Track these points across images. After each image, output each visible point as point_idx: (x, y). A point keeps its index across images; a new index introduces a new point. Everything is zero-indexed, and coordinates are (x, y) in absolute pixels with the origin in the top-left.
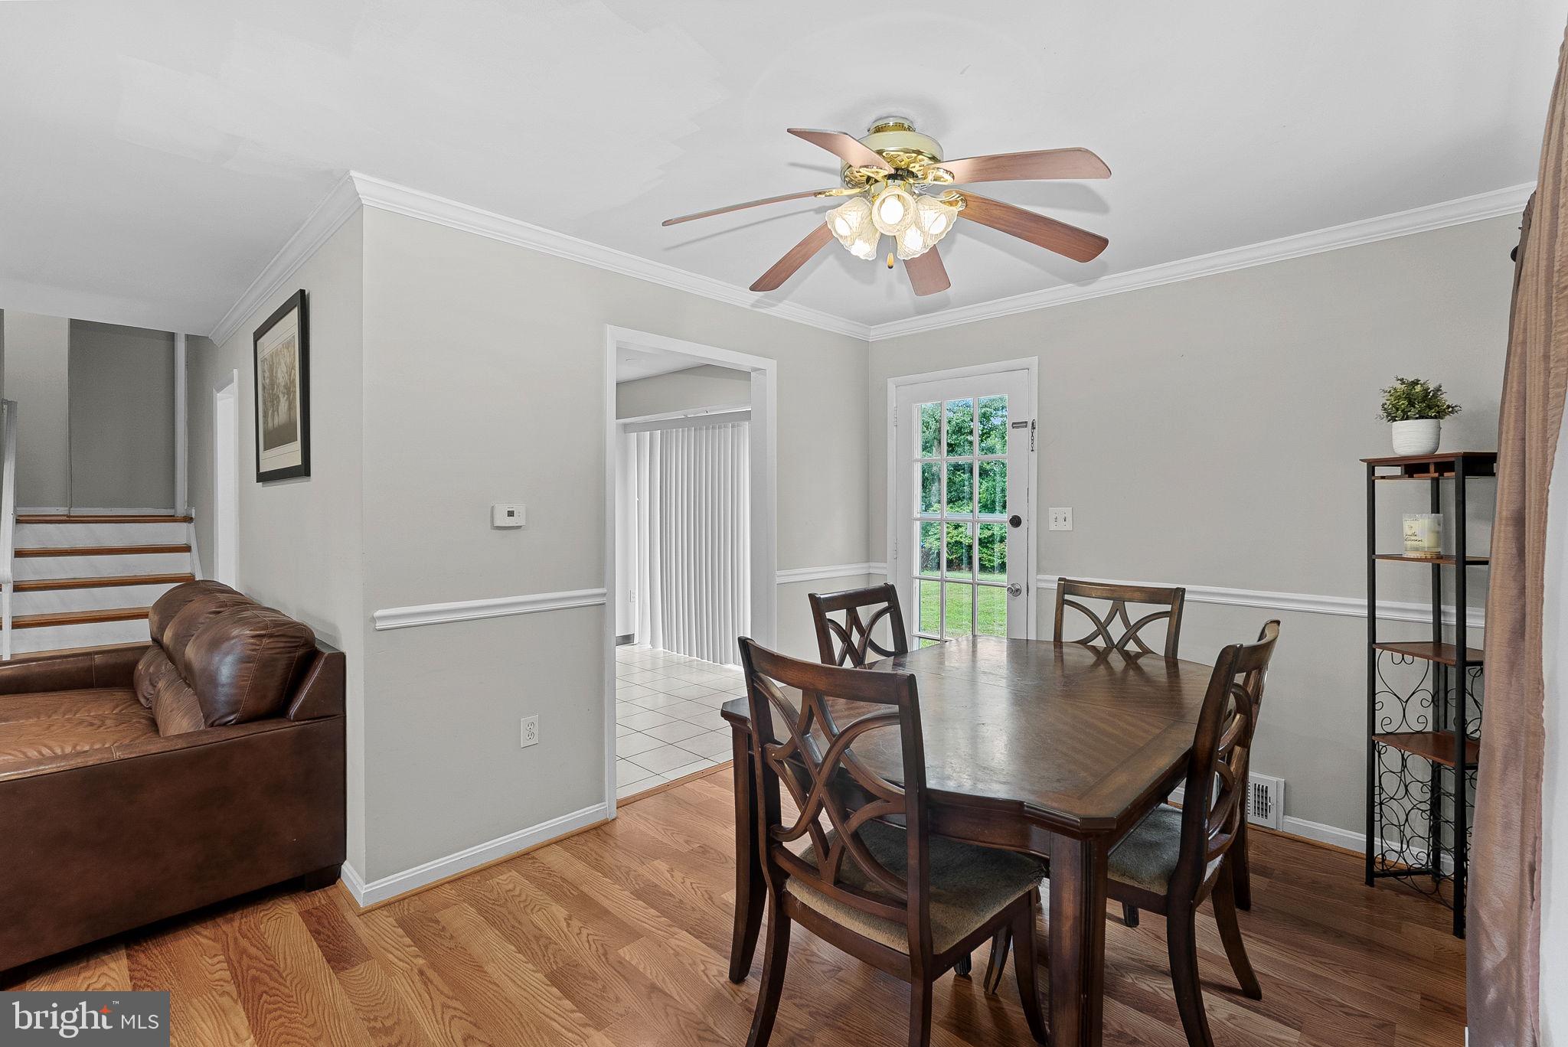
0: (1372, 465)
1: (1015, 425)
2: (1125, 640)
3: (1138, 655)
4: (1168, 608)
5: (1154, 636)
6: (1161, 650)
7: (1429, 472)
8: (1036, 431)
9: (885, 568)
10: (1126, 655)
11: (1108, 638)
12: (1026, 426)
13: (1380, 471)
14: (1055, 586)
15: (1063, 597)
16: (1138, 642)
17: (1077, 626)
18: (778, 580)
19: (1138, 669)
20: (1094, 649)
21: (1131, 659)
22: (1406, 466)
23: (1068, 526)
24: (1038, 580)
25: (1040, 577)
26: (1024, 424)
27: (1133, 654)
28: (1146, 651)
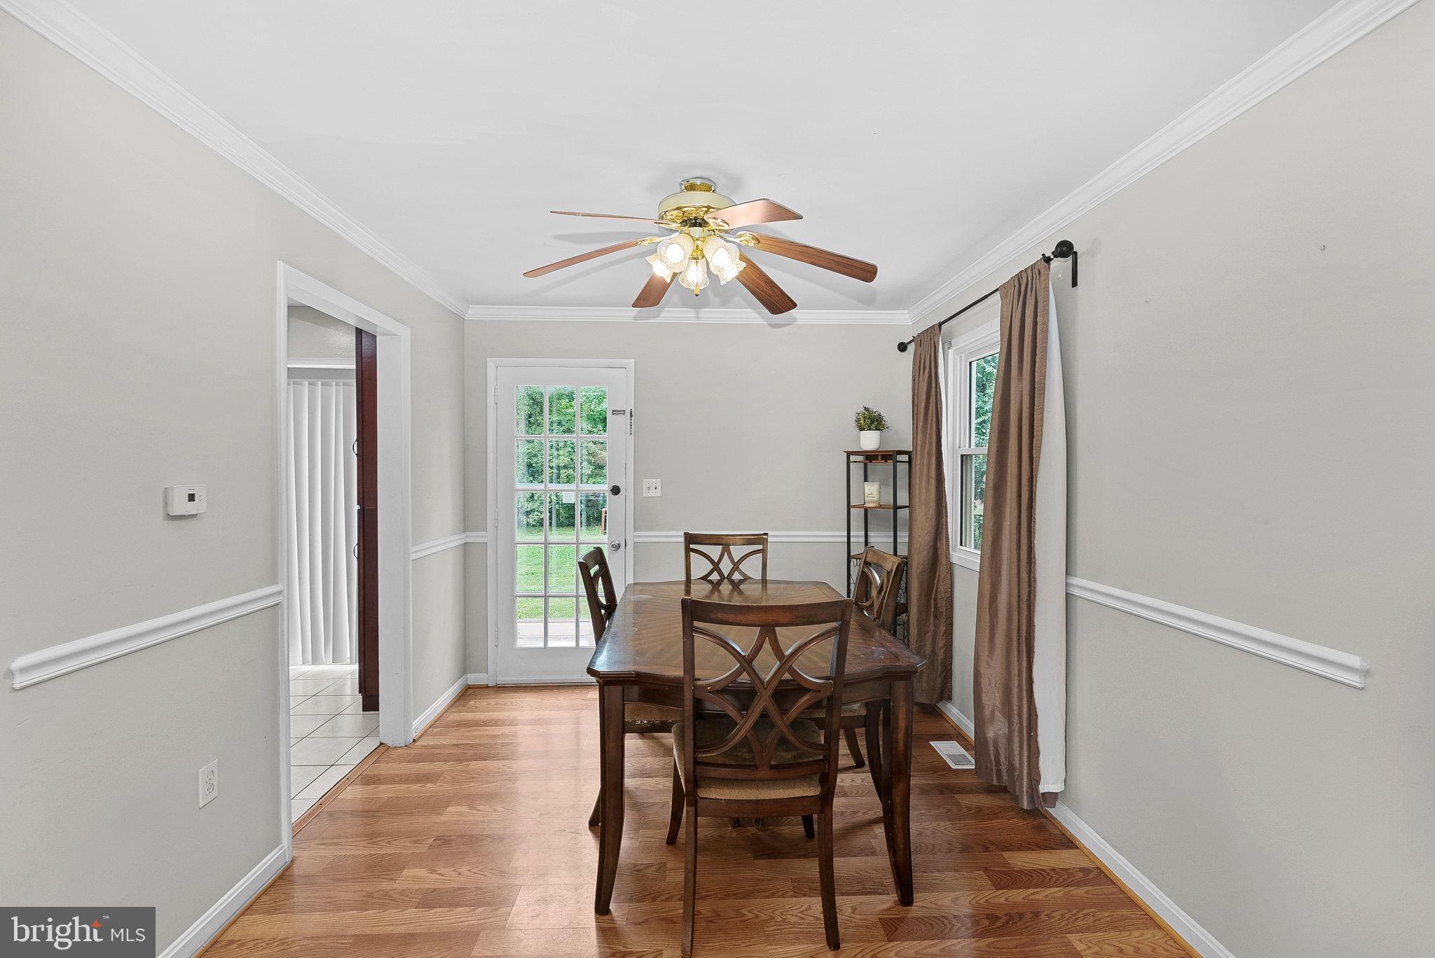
0: (849, 454)
1: (615, 412)
2: (731, 573)
3: (741, 582)
4: (760, 547)
5: (752, 568)
6: (758, 576)
7: (878, 460)
8: (633, 418)
9: (486, 536)
10: (732, 582)
11: (720, 573)
12: (624, 414)
13: (853, 458)
14: (682, 539)
15: (689, 546)
16: (741, 573)
17: (700, 567)
18: (413, 556)
19: (741, 593)
20: (710, 582)
21: (736, 585)
22: (866, 456)
23: (658, 492)
24: (635, 536)
25: (636, 533)
26: (623, 412)
27: (736, 581)
28: (746, 579)
